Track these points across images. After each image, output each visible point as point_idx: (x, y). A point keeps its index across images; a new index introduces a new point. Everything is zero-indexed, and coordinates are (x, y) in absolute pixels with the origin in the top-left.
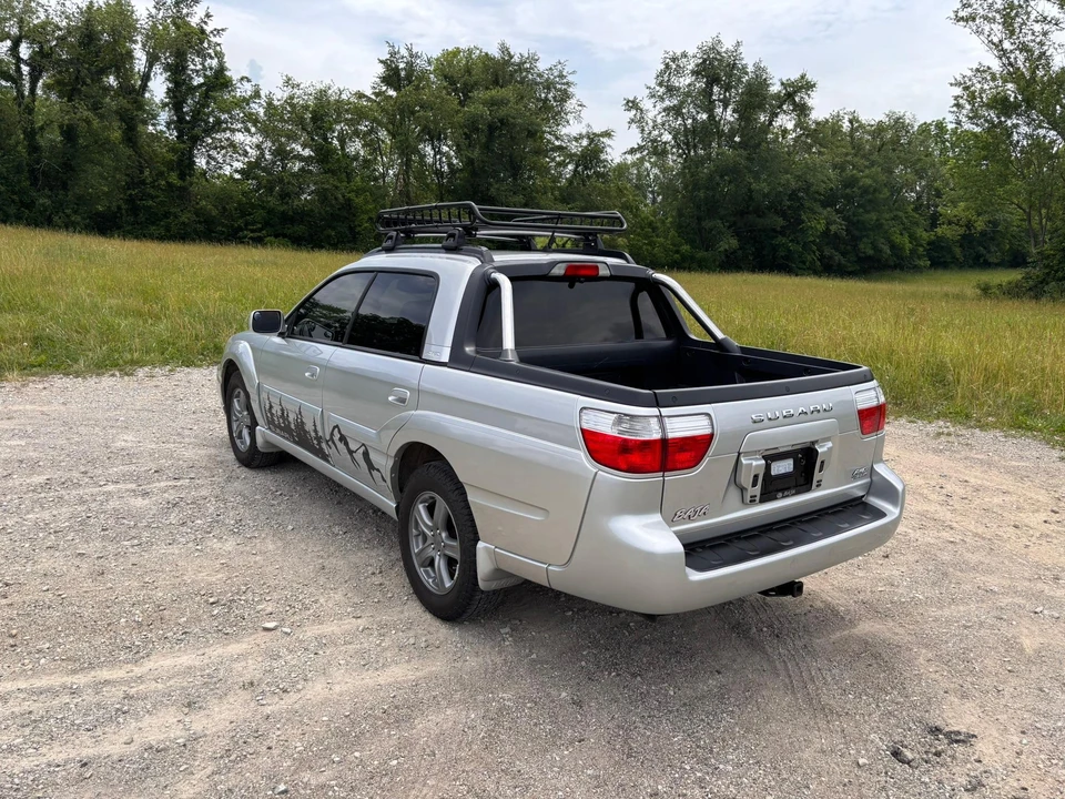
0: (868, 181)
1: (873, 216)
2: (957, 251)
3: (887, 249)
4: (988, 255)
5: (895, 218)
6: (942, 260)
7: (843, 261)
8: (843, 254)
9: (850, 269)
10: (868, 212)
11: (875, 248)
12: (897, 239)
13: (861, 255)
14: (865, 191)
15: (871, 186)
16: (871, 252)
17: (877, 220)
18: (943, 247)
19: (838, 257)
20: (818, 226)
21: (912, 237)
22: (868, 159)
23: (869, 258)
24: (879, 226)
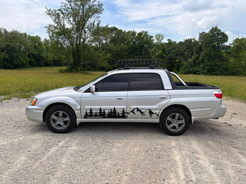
0: (13, 46)
1: (16, 54)
2: (35, 63)
3: (20, 62)
4: (41, 64)
5: (20, 55)
6: (32, 65)
7: (10, 65)
8: (9, 64)
9: (12, 67)
10: (14, 53)
11: (17, 62)
12: (22, 60)
13: (14, 64)
14: (12, 48)
15: (14, 47)
16: (17, 63)
17: (17, 55)
18: (31, 62)
19: (8, 65)
20: (2, 57)
21: (25, 60)
22: (12, 41)
23: (16, 65)
24: (17, 57)
